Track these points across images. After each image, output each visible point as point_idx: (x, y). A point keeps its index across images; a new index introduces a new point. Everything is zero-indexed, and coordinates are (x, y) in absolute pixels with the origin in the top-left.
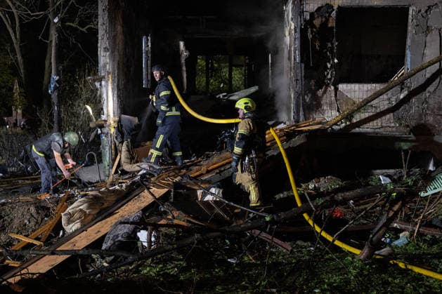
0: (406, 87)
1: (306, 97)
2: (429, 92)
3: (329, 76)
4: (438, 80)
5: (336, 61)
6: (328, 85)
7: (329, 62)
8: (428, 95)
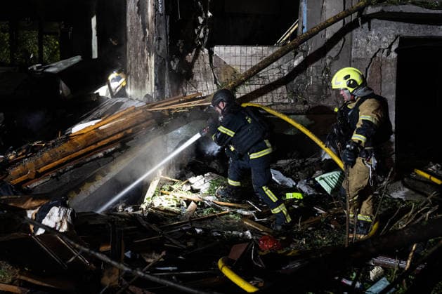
0: (302, 51)
1: (172, 63)
2: (330, 57)
3: (202, 35)
4: (341, 43)
5: (209, 14)
6: (199, 48)
7: (201, 16)
8: (328, 61)
